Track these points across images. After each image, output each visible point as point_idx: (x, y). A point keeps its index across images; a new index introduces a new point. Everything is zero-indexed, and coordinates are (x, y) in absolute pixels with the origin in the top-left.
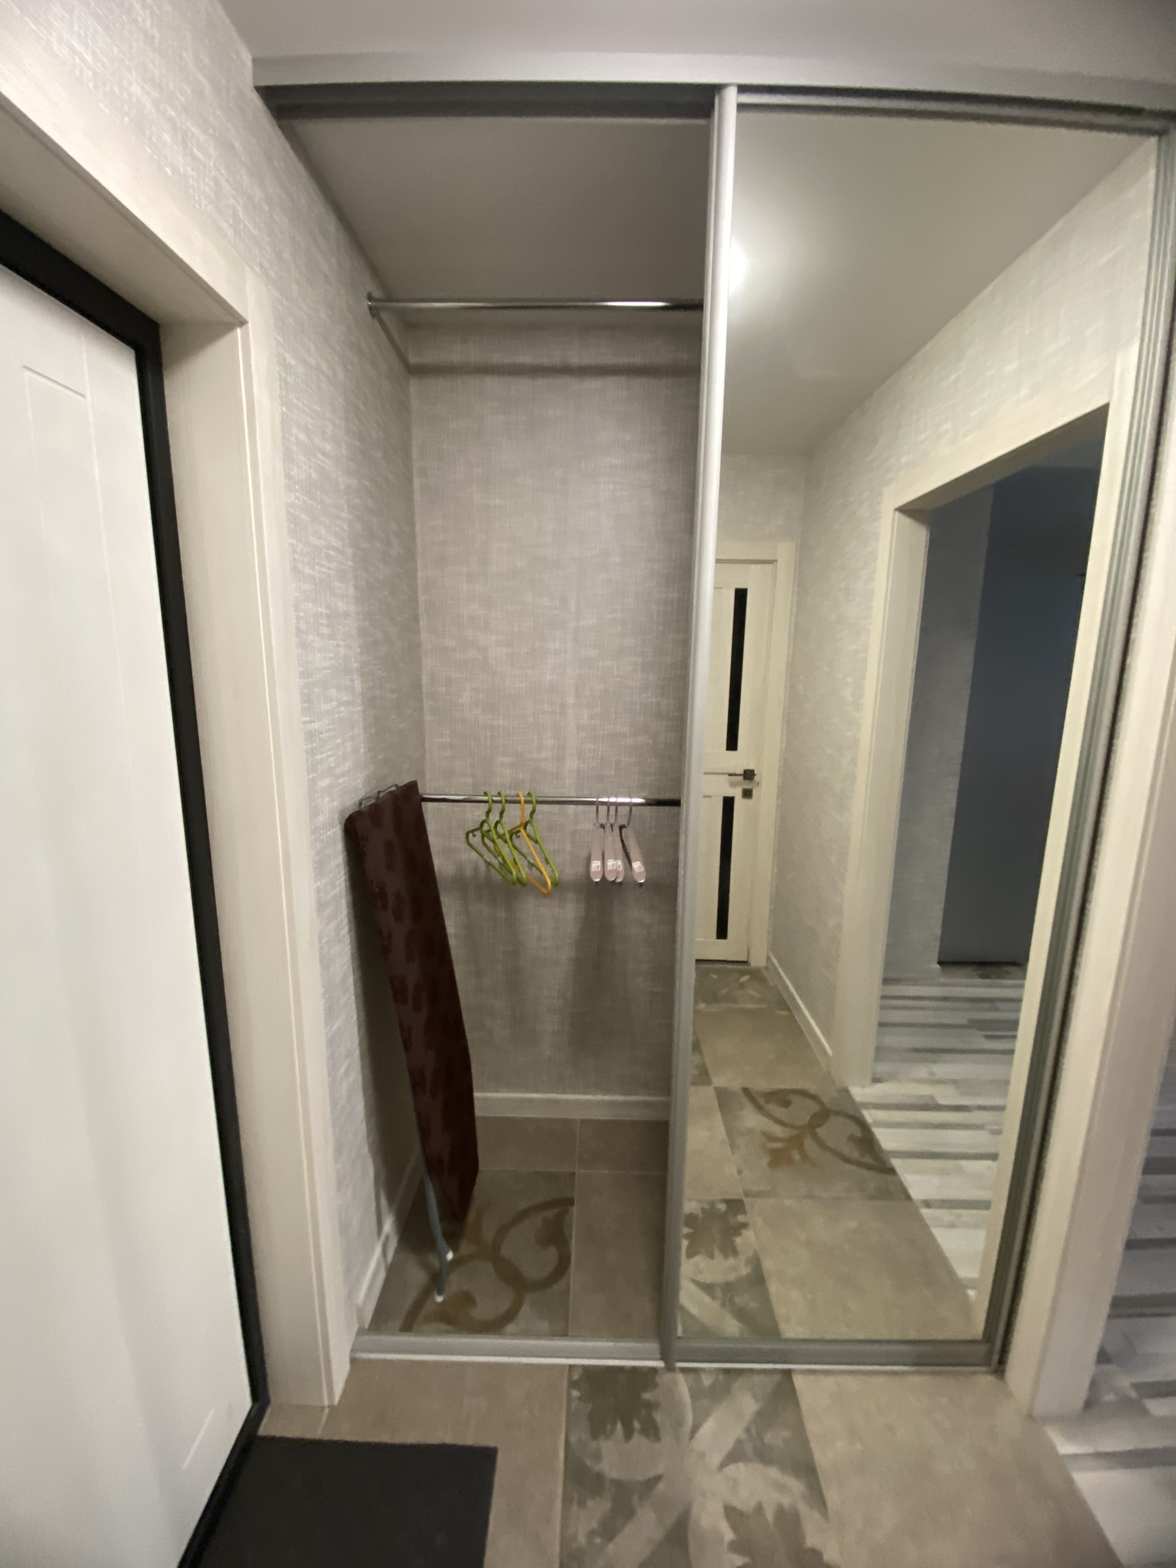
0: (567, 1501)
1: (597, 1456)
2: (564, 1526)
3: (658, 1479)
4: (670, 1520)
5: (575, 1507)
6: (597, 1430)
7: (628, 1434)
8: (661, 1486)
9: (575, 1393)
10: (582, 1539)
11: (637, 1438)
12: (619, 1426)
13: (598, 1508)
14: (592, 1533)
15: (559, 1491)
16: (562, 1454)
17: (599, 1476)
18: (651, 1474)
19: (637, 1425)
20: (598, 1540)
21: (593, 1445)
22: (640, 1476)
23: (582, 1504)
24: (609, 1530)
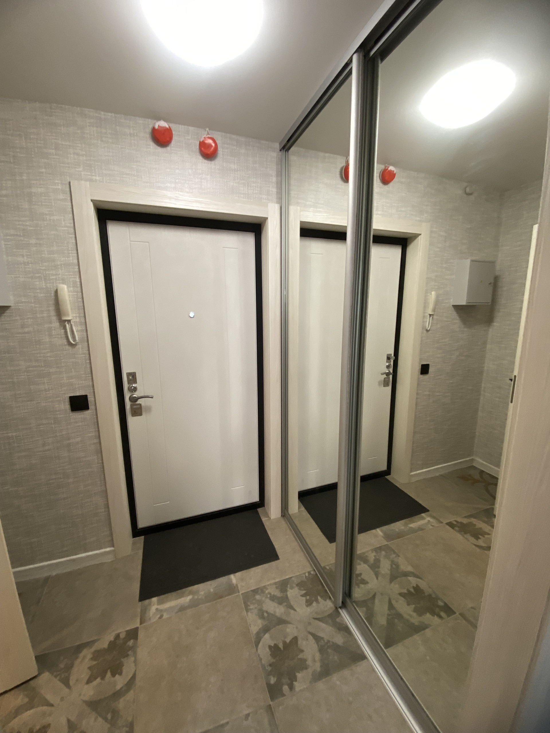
0: (275, 583)
1: (292, 588)
2: (268, 585)
3: (295, 610)
4: (284, 617)
5: (274, 586)
6: (300, 585)
7: (302, 596)
8: (292, 611)
9: (307, 574)
10: (267, 592)
11: (304, 598)
12: (304, 592)
13: (277, 593)
14: (270, 594)
15: (277, 580)
16: (287, 577)
17: (286, 591)
18: (295, 607)
19: (308, 597)
20: (269, 596)
21: (295, 585)
22: (292, 603)
23: (277, 588)
24: (273, 598)
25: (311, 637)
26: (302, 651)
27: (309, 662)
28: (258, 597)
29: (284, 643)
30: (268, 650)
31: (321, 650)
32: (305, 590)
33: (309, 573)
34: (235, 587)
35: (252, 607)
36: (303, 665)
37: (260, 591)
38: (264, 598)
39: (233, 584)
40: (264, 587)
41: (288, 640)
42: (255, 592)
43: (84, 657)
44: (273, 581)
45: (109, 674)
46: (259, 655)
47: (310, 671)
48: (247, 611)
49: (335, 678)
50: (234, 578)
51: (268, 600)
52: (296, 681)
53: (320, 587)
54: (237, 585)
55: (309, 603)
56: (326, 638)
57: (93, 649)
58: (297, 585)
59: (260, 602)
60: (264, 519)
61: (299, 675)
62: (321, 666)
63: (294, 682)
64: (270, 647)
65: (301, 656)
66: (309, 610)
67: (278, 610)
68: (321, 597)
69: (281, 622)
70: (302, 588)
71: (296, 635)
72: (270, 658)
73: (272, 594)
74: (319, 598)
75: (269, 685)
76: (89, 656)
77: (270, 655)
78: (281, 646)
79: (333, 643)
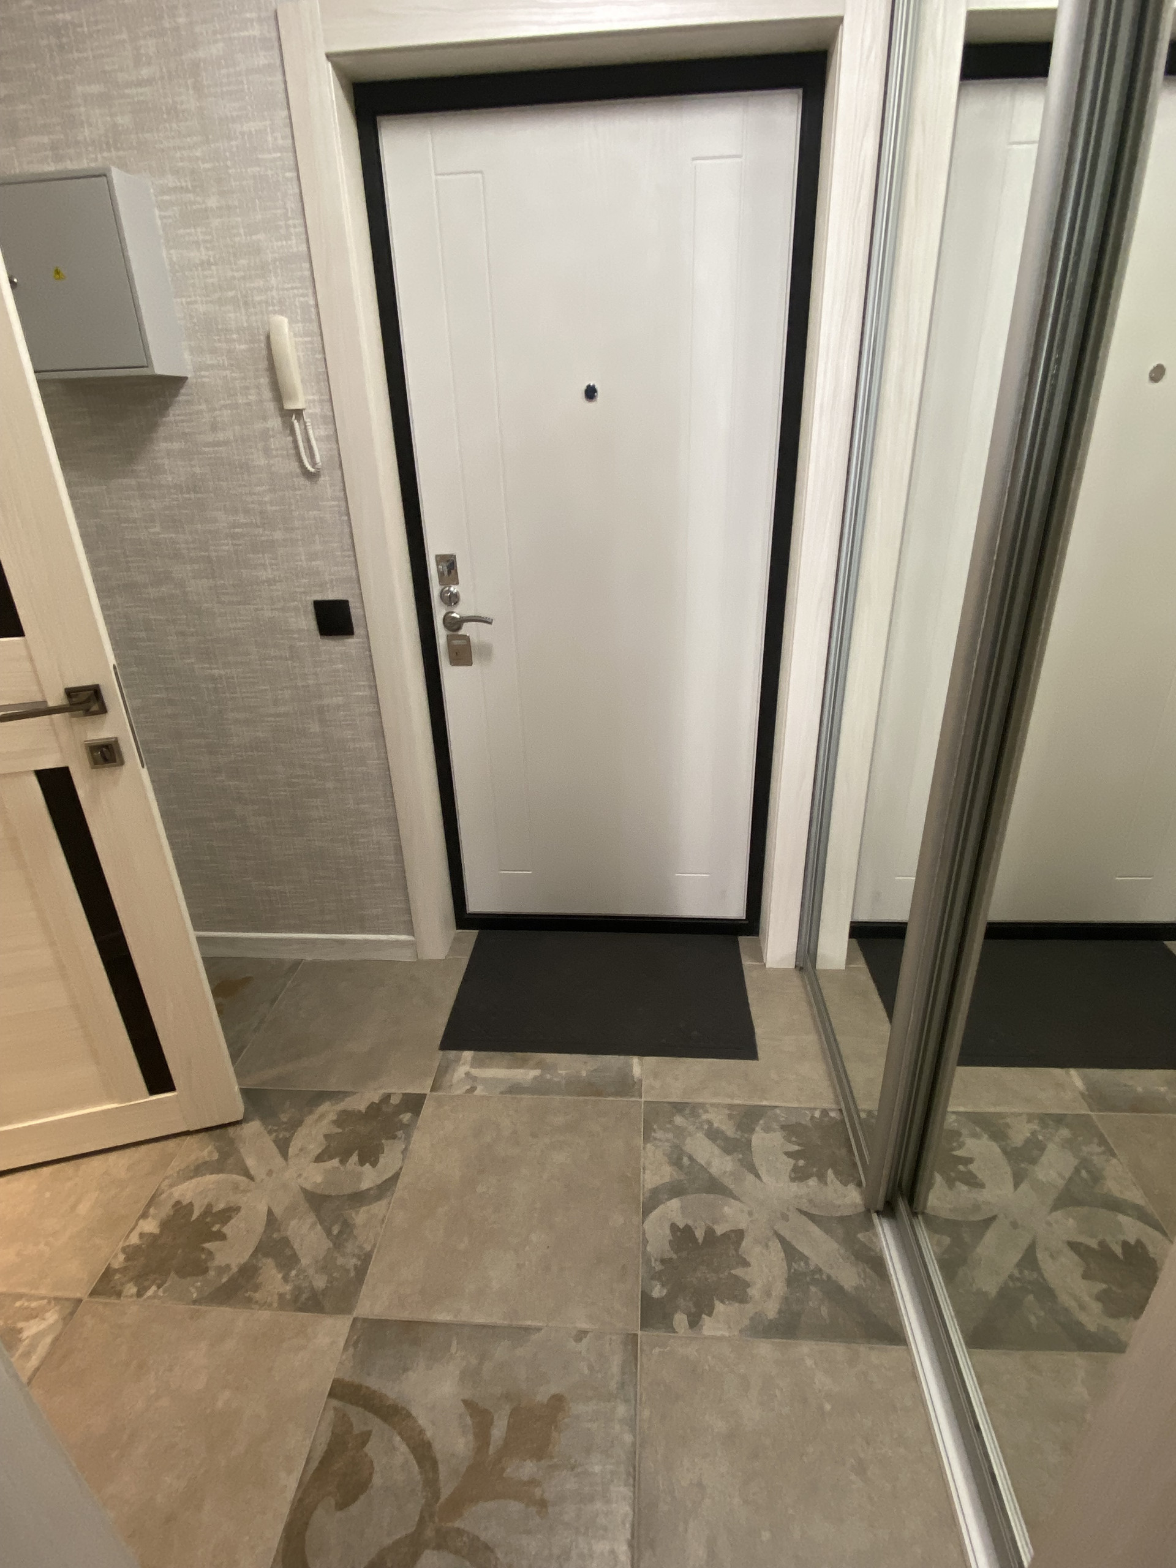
0: (731, 1107)
1: (767, 1129)
2: (712, 1105)
3: (758, 1176)
4: (728, 1182)
5: (727, 1112)
6: (791, 1130)
7: (789, 1154)
8: (751, 1177)
9: (817, 1114)
10: (705, 1117)
11: (792, 1161)
12: (797, 1148)
13: (729, 1129)
14: (710, 1123)
15: (737, 1102)
16: (765, 1103)
17: (752, 1131)
18: (762, 1172)
19: (801, 1163)
20: (706, 1127)
21: (775, 1126)
22: (757, 1161)
23: (730, 1117)
24: (713, 1135)
25: (776, 1245)
26: (746, 1264)
27: (754, 1292)
28: (679, 1120)
29: (710, 1232)
30: (668, 1231)
31: (794, 1280)
32: (799, 1145)
33: (825, 1112)
34: (634, 1083)
35: (659, 1134)
36: (737, 1292)
37: (687, 1111)
38: (691, 1128)
39: (633, 1077)
40: (702, 1105)
41: (720, 1230)
42: (678, 1107)
43: (322, 1116)
44: (728, 1101)
45: (354, 1158)
46: (644, 1234)
47: (750, 1309)
48: (647, 1138)
49: (806, 1350)
50: (638, 1066)
51: (700, 1135)
52: (710, 1314)
53: (844, 1151)
54: (640, 1081)
55: (799, 1175)
56: (815, 1260)
57: (341, 1106)
58: (783, 1128)
59: (680, 1132)
60: (747, 962)
61: (720, 1307)
62: (780, 1312)
63: (704, 1316)
64: (674, 1227)
65: (739, 1272)
66: (794, 1187)
67: (720, 1164)
68: (837, 1173)
69: (715, 1187)
70: (794, 1139)
71: (743, 1226)
72: (667, 1247)
73: (716, 1125)
74: (830, 1172)
75: (646, 1297)
76: (332, 1116)
77: (670, 1241)
78: (700, 1234)
79: (829, 1277)
